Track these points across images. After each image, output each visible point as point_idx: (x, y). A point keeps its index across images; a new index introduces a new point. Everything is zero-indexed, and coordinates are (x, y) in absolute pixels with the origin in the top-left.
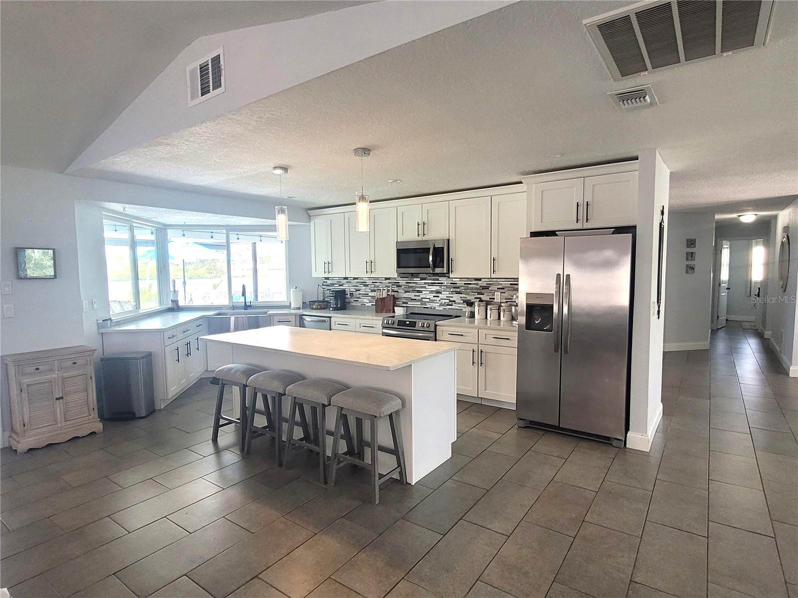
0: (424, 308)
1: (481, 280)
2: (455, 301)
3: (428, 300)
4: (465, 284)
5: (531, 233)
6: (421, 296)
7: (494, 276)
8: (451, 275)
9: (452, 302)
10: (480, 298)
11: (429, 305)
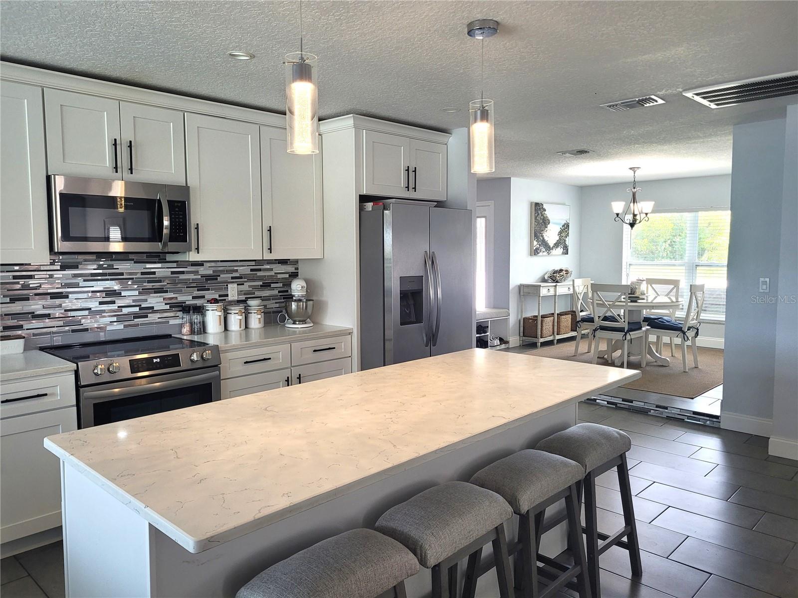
0: (73, 331)
1: (202, 265)
2: (152, 308)
3: (86, 312)
4: (173, 273)
5: (360, 195)
6: (63, 305)
7: (268, 256)
8: (193, 257)
9: (145, 312)
10: (203, 297)
11: (87, 323)
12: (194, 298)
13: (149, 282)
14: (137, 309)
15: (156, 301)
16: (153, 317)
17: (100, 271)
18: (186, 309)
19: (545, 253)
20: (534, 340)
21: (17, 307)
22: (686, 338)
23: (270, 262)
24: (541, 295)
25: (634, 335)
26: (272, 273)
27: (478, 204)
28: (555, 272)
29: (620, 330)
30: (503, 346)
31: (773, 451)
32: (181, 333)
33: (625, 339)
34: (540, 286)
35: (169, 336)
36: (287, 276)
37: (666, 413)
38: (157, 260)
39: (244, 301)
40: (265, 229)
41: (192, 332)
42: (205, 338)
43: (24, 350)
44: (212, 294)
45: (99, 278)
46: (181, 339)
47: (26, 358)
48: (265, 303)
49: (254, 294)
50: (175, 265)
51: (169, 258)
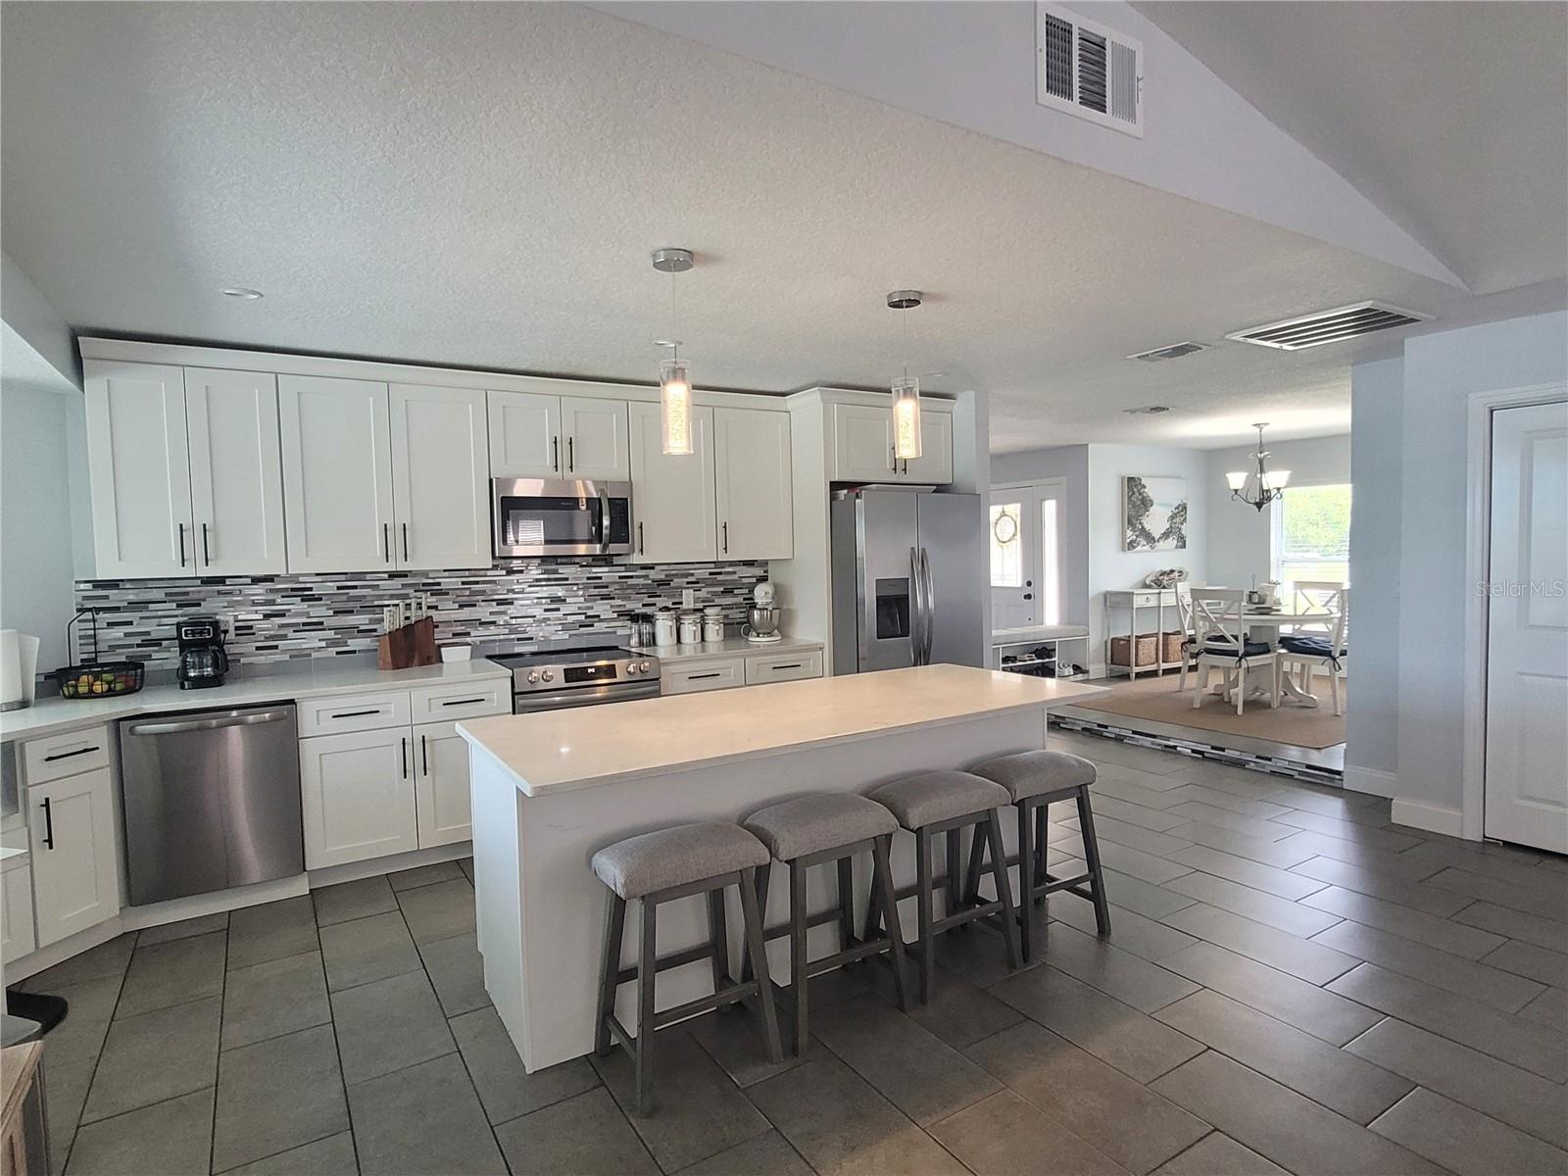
0: (518, 640)
1: (653, 568)
2: (598, 616)
3: (531, 620)
4: (620, 577)
5: (830, 481)
6: (509, 612)
7: (723, 558)
8: (636, 559)
9: (591, 620)
10: (654, 605)
11: (532, 631)
12: (644, 605)
13: (595, 588)
14: (583, 617)
15: (602, 609)
16: (599, 627)
17: (545, 576)
18: (634, 618)
19: (1147, 548)
20: (1126, 669)
21: (466, 613)
22: (1336, 667)
23: (732, 564)
24: (1135, 607)
25: (1253, 661)
26: (735, 577)
27: (993, 487)
28: (1163, 574)
29: (1234, 653)
30: (1080, 677)
31: (1397, 817)
32: (629, 645)
33: (1240, 666)
34: (1133, 593)
35: (616, 648)
36: (754, 580)
37: (1269, 766)
38: (603, 563)
39: (701, 610)
40: (720, 526)
41: (641, 644)
42: (655, 651)
43: (471, 658)
44: (665, 601)
45: (544, 583)
46: (630, 652)
47: (472, 665)
48: (724, 612)
49: (713, 601)
50: (623, 568)
51: (616, 560)
